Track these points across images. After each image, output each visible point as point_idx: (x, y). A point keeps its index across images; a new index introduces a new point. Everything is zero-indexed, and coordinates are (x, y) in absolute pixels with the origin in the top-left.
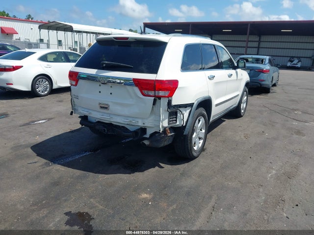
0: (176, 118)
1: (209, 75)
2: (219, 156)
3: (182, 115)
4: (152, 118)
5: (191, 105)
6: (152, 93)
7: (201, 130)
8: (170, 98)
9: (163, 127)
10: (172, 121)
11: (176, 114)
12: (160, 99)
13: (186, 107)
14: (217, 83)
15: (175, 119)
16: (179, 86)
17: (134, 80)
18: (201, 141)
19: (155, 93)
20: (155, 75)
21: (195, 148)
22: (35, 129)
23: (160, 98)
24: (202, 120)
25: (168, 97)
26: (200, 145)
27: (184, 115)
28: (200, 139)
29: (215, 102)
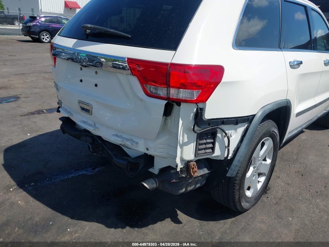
0: (214, 143)
1: (292, 60)
2: (292, 211)
3: (226, 139)
4: (163, 139)
5: (249, 119)
6: (162, 92)
7: (265, 160)
8: (200, 105)
9: (182, 160)
10: (205, 149)
11: (213, 135)
12: (180, 105)
13: (237, 124)
14: (304, 75)
15: (211, 145)
16: (224, 79)
17: (131, 61)
18: (262, 179)
19: (168, 93)
20: (171, 53)
21: (249, 194)
22: (35, 122)
23: (179, 102)
24: (269, 143)
25: (196, 102)
26: (259, 186)
27: (231, 139)
28: (260, 175)
29: (296, 109)
